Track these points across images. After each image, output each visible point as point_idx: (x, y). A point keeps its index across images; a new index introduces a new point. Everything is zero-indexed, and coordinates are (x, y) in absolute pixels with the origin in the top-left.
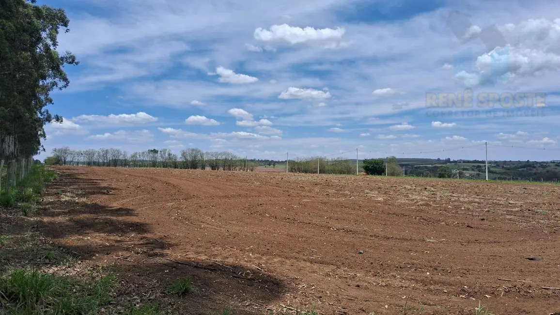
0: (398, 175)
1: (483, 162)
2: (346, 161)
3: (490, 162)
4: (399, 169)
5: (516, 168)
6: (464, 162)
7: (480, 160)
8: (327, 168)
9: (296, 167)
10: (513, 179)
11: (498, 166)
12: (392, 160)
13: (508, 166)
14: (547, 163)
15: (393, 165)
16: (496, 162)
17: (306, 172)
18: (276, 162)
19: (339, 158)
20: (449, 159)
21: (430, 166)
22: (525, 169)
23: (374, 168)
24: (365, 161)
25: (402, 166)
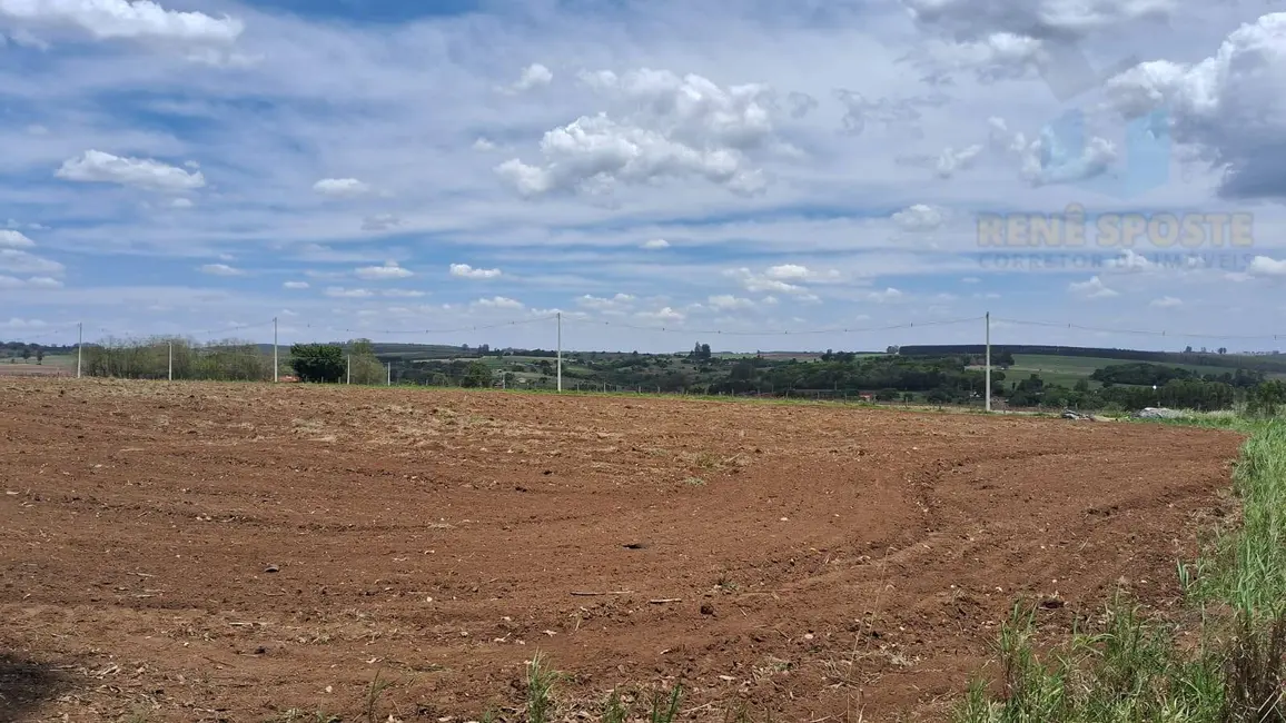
0: (376, 381)
1: (553, 354)
2: (248, 348)
3: (565, 355)
4: (376, 367)
5: (614, 366)
6: (517, 353)
7: (547, 349)
8: (194, 364)
9: (104, 362)
10: (608, 389)
11: (581, 362)
12: (363, 348)
13: (600, 363)
14: (668, 356)
15: (364, 358)
16: (576, 355)
17: (135, 374)
18: (46, 349)
19: (226, 341)
20: (486, 347)
21: (447, 361)
22: (629, 368)
23: (318, 365)
24: (296, 349)
25: (384, 360)
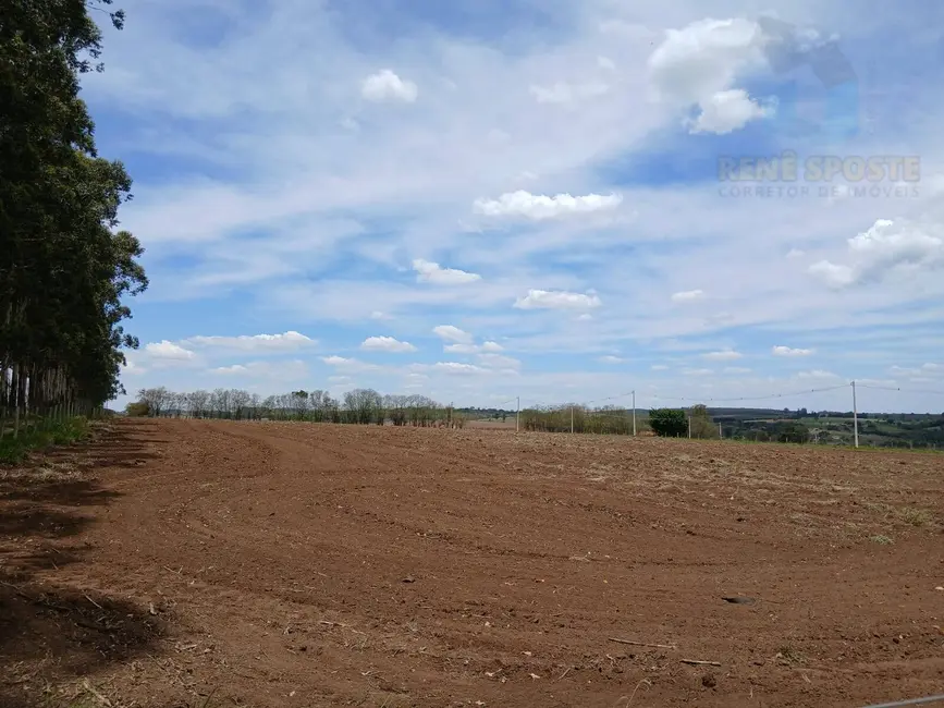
0: (713, 435)
2: (621, 412)
4: (710, 425)
5: (923, 426)
6: (831, 415)
8: (587, 423)
9: (534, 420)
10: (915, 445)
11: (891, 422)
12: (700, 411)
13: (909, 423)
15: (701, 419)
16: (886, 416)
17: (551, 429)
18: (508, 413)
19: (607, 407)
20: (804, 410)
21: (772, 421)
22: (938, 428)
23: (668, 424)
24: (652, 413)
25: (716, 420)
